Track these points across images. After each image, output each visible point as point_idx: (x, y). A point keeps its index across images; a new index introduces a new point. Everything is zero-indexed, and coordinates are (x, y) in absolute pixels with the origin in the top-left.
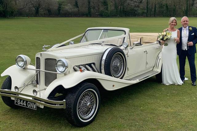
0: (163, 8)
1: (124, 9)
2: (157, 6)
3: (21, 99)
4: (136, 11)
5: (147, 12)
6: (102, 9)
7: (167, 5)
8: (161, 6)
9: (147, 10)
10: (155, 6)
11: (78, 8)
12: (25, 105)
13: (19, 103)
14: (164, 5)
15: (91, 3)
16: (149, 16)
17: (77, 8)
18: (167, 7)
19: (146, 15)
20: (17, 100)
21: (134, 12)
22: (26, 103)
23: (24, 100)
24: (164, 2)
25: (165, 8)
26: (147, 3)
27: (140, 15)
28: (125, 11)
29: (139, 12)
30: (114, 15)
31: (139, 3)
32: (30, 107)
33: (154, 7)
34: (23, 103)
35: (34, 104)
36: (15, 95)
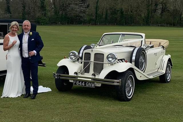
0: (117, 14)
1: (66, 14)
2: (109, 12)
3: (80, 81)
4: (81, 17)
5: (96, 19)
6: (38, 14)
7: (121, 10)
8: (114, 12)
9: (96, 17)
10: (107, 12)
11: (11, 13)
12: (84, 85)
13: (78, 84)
14: (118, 11)
15: (27, 8)
16: (99, 24)
17: (9, 13)
18: (122, 13)
19: (94, 23)
20: (76, 82)
21: (80, 19)
22: (85, 83)
23: (82, 81)
24: (118, 7)
25: (119, 14)
26: (97, 8)
27: (86, 23)
28: (68, 18)
29: (85, 18)
30: (54, 22)
31: (85, 7)
32: (88, 86)
33: (104, 13)
34: (82, 83)
35: (93, 83)
36: (75, 78)
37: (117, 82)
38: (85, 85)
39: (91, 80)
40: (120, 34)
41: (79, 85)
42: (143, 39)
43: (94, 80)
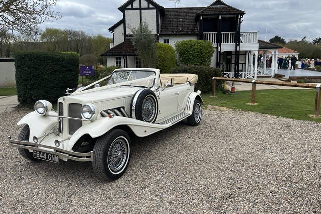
3: (40, 152)
12: (45, 158)
13: (38, 155)
20: (36, 153)
22: (47, 156)
23: (44, 153)
32: (51, 160)
34: (43, 156)
35: (56, 157)
36: (34, 146)
37: (87, 157)
38: (47, 159)
39: (52, 150)
40: (130, 71)
41: (40, 158)
42: (157, 77)
43: (57, 151)
